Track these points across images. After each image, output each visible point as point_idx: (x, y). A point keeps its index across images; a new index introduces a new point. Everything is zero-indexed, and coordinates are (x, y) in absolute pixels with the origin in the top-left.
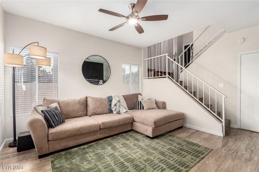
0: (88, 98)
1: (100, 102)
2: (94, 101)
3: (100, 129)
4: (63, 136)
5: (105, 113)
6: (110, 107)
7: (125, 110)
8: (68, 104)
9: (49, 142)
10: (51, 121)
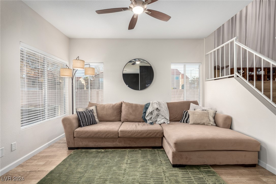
0: (123, 103)
1: (134, 108)
2: (127, 107)
3: (119, 137)
5: (138, 121)
6: (144, 116)
7: (163, 121)
9: (75, 138)
10: (81, 121)
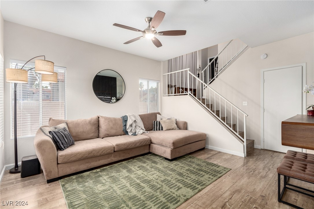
0: (100, 118)
1: (114, 122)
2: (107, 121)
3: (114, 151)
4: (74, 159)
5: (119, 134)
6: (125, 128)
7: (142, 131)
8: (77, 125)
9: (59, 165)
10: (60, 143)
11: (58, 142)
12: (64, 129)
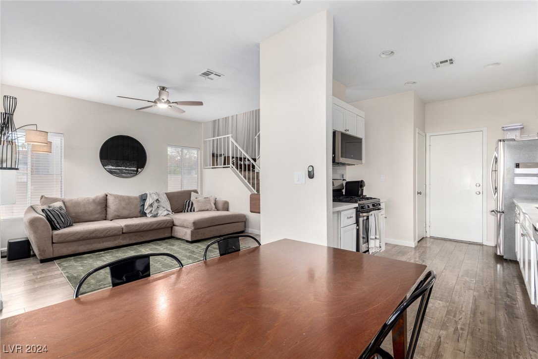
0: (108, 195)
1: (127, 201)
2: (118, 200)
3: (123, 233)
4: (72, 238)
5: (135, 216)
6: (142, 209)
8: (77, 204)
9: (54, 245)
10: (56, 222)
11: (53, 221)
12: (61, 208)
